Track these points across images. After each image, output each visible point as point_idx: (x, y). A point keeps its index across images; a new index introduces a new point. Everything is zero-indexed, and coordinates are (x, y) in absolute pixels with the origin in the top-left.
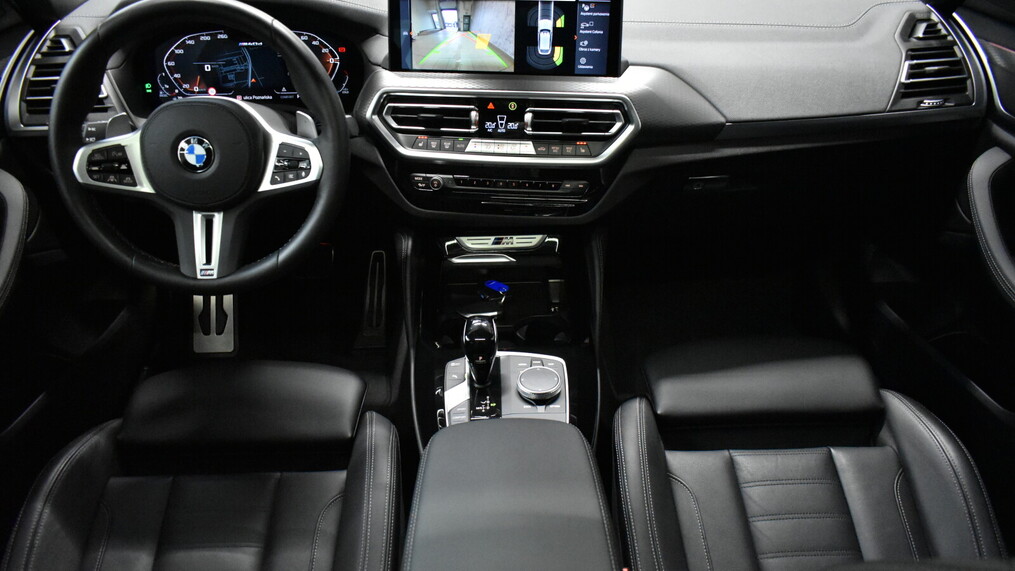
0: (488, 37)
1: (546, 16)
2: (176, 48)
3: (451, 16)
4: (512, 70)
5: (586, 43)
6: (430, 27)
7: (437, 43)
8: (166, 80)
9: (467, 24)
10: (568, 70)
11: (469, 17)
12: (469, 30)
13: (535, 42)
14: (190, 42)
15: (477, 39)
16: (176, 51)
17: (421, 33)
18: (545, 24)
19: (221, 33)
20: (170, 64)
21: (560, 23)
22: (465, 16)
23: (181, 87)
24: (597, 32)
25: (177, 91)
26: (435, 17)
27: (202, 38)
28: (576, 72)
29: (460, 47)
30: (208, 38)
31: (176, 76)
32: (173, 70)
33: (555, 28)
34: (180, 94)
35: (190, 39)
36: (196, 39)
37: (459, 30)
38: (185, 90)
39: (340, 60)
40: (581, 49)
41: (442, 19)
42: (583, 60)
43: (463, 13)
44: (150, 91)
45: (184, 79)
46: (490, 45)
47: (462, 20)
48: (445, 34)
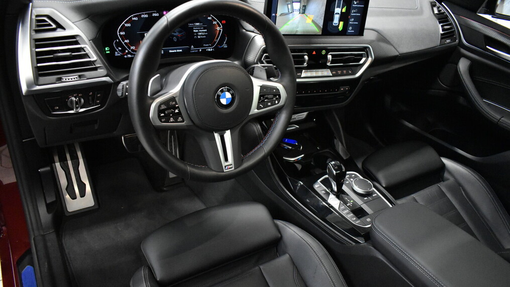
0: (312, 17)
1: (338, 7)
2: (125, 23)
3: (297, 6)
4: (320, 33)
5: (353, 19)
6: (287, 11)
7: (288, 20)
8: (119, 44)
9: (304, 10)
10: (344, 33)
11: (305, 6)
12: (304, 13)
13: (332, 20)
14: (135, 19)
15: (308, 18)
16: (126, 25)
17: (281, 15)
18: (338, 10)
19: (154, 13)
20: (121, 33)
21: (344, 10)
22: (303, 6)
23: (130, 49)
24: (358, 14)
25: (127, 51)
26: (289, 6)
27: (142, 16)
28: (347, 34)
29: (299, 22)
30: (146, 16)
31: (126, 41)
32: (124, 38)
33: (341, 12)
34: (129, 53)
35: (134, 17)
36: (139, 16)
37: (300, 13)
38: (132, 50)
39: (223, 28)
40: (351, 23)
41: (292, 7)
42: (350, 28)
43: (303, 4)
44: (109, 52)
45: (131, 43)
46: (313, 21)
47: (302, 8)
48: (293, 15)
